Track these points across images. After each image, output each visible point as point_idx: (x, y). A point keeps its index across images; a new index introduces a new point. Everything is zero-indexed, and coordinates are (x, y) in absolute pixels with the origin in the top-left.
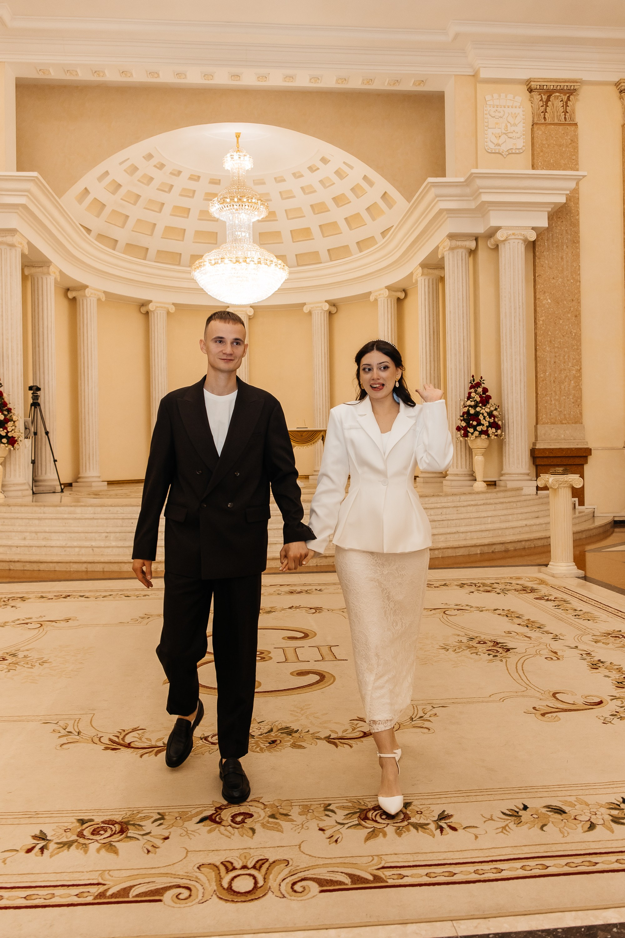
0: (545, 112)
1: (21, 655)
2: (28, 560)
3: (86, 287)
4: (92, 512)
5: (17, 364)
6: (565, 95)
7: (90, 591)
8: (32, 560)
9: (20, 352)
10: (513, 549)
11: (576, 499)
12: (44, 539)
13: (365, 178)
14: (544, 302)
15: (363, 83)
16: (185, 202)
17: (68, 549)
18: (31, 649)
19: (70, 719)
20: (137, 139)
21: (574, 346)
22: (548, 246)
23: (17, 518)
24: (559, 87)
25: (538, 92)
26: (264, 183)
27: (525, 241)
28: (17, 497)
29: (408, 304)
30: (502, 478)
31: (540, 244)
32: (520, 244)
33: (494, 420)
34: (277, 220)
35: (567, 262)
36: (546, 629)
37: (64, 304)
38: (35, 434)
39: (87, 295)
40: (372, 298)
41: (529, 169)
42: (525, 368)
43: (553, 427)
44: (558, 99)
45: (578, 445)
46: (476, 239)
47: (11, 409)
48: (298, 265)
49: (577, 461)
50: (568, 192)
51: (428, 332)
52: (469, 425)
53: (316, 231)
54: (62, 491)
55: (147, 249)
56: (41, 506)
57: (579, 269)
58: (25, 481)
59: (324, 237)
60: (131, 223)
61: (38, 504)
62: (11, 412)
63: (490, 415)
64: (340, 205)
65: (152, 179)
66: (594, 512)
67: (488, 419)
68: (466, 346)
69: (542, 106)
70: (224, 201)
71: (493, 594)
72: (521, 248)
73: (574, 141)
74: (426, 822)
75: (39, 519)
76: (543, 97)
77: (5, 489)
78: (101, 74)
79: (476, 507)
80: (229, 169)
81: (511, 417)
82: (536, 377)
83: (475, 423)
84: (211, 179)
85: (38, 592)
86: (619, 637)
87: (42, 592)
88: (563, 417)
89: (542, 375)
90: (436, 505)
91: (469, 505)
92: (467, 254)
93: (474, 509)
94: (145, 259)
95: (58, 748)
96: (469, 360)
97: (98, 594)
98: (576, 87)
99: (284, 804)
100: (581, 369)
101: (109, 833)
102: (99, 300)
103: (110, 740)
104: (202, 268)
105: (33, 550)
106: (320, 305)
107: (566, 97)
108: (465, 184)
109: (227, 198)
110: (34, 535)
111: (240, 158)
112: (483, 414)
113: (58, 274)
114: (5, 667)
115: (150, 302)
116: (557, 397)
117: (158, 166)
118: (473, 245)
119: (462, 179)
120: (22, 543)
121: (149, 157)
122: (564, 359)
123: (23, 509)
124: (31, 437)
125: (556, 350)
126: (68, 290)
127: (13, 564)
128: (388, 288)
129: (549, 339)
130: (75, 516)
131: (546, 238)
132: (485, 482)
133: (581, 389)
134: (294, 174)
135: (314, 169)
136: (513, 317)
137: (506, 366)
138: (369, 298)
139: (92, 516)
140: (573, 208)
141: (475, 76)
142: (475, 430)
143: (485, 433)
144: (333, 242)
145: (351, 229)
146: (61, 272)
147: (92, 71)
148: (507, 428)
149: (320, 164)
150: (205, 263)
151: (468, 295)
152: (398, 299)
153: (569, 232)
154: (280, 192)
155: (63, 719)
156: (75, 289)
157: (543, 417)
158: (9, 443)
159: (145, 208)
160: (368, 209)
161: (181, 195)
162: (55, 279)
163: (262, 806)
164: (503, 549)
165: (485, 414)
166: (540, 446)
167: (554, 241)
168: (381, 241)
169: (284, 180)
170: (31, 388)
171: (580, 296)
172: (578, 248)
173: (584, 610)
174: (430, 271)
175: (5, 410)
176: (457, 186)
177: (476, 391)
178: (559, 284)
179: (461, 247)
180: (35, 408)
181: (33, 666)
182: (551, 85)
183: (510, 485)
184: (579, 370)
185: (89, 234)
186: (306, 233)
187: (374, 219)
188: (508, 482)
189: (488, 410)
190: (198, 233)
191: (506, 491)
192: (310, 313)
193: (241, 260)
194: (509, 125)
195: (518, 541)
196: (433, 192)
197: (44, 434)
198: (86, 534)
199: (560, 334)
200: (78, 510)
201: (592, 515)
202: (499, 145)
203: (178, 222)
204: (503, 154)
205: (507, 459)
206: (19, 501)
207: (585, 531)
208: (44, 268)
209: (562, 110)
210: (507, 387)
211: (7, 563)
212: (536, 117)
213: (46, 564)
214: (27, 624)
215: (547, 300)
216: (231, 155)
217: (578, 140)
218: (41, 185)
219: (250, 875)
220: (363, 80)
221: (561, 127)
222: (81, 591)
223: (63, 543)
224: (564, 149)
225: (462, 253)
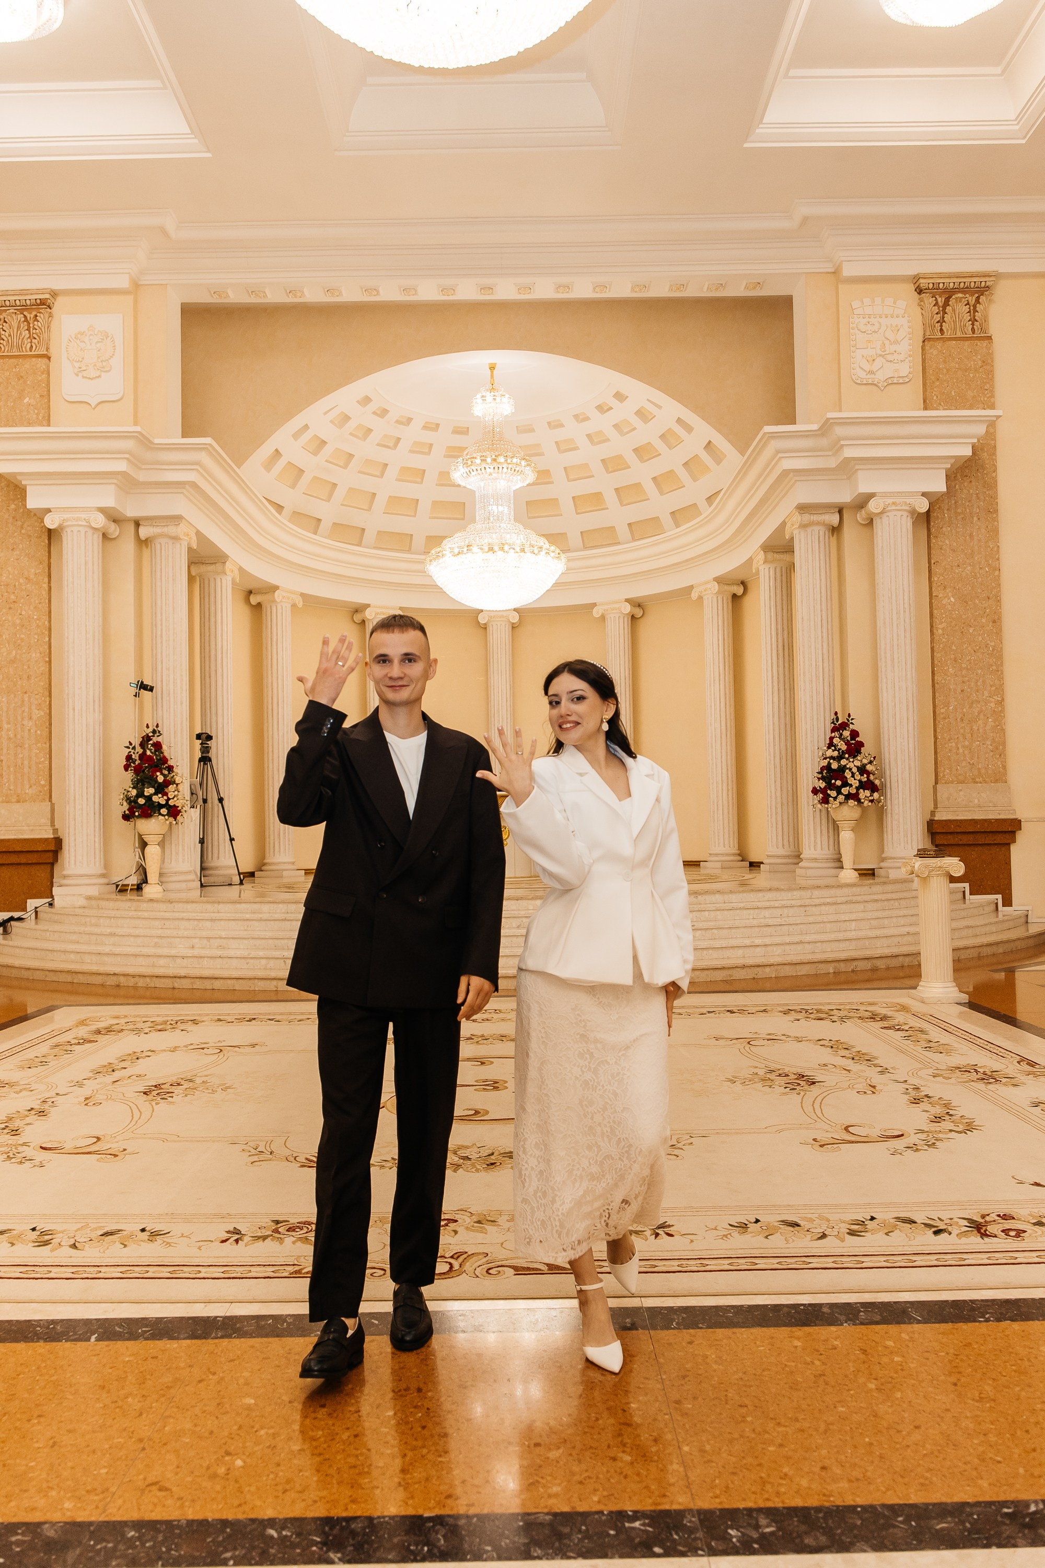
0: (942, 321)
1: (198, 1081)
2: (198, 975)
3: (276, 588)
4: (283, 911)
5: (182, 703)
6: (972, 295)
7: (282, 1014)
8: (204, 976)
9: (186, 687)
10: (884, 967)
11: (999, 897)
12: (220, 947)
13: (679, 421)
14: (944, 602)
15: (671, 290)
16: (418, 461)
17: (251, 961)
18: (210, 1075)
19: (261, 1141)
20: (348, 379)
21: (992, 666)
22: (950, 518)
23: (182, 919)
24: (962, 285)
25: (930, 293)
26: (533, 430)
27: (913, 512)
28: (180, 891)
29: (748, 603)
30: (883, 865)
31: (938, 516)
32: (904, 518)
33: (868, 777)
34: (552, 483)
35: (979, 541)
36: (876, 1062)
37: (244, 613)
38: (205, 801)
39: (278, 600)
40: (694, 595)
41: (919, 409)
42: (915, 700)
43: (960, 788)
44: (960, 302)
45: (999, 814)
46: (840, 512)
47: (173, 767)
48: (585, 548)
49: (999, 839)
50: (975, 441)
51: (774, 646)
52: (830, 786)
53: (610, 497)
54: (241, 883)
55: (363, 530)
56: (214, 902)
57: (998, 551)
58: (191, 869)
59: (622, 505)
60: (340, 493)
61: (210, 899)
62: (173, 771)
63: (862, 770)
64: (645, 458)
65: (369, 431)
66: (1027, 916)
67: (858, 776)
68: (826, 670)
69: (937, 314)
70: (472, 462)
71: (826, 1023)
72: (907, 523)
73: (987, 364)
74: (643, 1229)
75: (212, 920)
76: (939, 300)
77: (163, 879)
78: (299, 294)
79: (834, 907)
80: (480, 415)
81: (894, 774)
82: (934, 712)
83: (839, 783)
84: (454, 427)
85: (214, 1015)
86: (969, 1072)
87: (219, 1015)
88: (976, 772)
89: (943, 710)
90: (772, 904)
91: (824, 904)
92: (827, 533)
93: (832, 909)
94: (359, 544)
95: (249, 1164)
96: (831, 689)
97: (293, 1017)
98: (988, 284)
99: (493, 1213)
100: (1003, 700)
101: (305, 1230)
102: (294, 606)
103: (307, 1159)
104: (441, 560)
105: (205, 961)
106: (617, 606)
107: (974, 298)
108: (820, 432)
109: (476, 458)
110: (205, 941)
111: (495, 399)
112: (850, 769)
113: (236, 572)
114: (181, 1092)
115: (368, 606)
116: (967, 743)
117: (379, 412)
118: (834, 519)
119: (815, 427)
120: (190, 952)
121: (366, 400)
122: (977, 685)
123: (190, 907)
124: (199, 806)
125: (964, 672)
126: (250, 592)
127: (178, 980)
128: (719, 580)
129: (952, 656)
130: (261, 916)
131: (946, 507)
132: (855, 870)
133: (1003, 730)
134: (576, 417)
135: (605, 408)
136: (895, 626)
137: (886, 697)
138: (690, 594)
139: (282, 916)
140: (987, 462)
141: (836, 272)
142: (839, 793)
143: (855, 797)
144: (635, 512)
145: (662, 493)
146: (241, 569)
147: (286, 290)
148: (888, 790)
149: (614, 403)
150: (444, 552)
151: (829, 593)
152: (734, 596)
153: (982, 497)
154: (556, 443)
155: (254, 1141)
156: (260, 592)
157: (945, 772)
158: (169, 814)
159: (360, 472)
160: (686, 464)
161: (411, 451)
162: (233, 580)
163: (469, 1215)
164: (869, 968)
165: (855, 770)
166: (941, 816)
167: (959, 511)
168: (706, 510)
169: (562, 426)
170: (199, 737)
171: (1000, 591)
172: (996, 520)
173: (942, 1042)
174: (777, 556)
175: (165, 769)
176: (807, 436)
177: (841, 735)
178: (967, 574)
179: (818, 523)
180: (205, 764)
181: (214, 1092)
182: (951, 283)
183: (893, 874)
184: (1001, 702)
185: (280, 513)
186: (595, 500)
187: (695, 479)
188: (890, 871)
189: (858, 763)
190: (436, 504)
191: (885, 883)
192: (603, 618)
193: (496, 548)
194: (887, 342)
195: (892, 956)
196: (774, 445)
197: (216, 801)
198: (276, 942)
199: (969, 648)
200: (265, 908)
201: (1023, 920)
202: (871, 372)
203: (409, 490)
204: (880, 385)
205: (890, 837)
206: (183, 896)
207: (1002, 942)
208: (217, 565)
209: (967, 317)
210: (889, 729)
211: (170, 979)
212: (928, 330)
213: (222, 981)
214: (203, 1049)
215: (949, 599)
216: (483, 396)
217: (992, 361)
218: (215, 454)
219: (446, 1262)
220: (671, 286)
221: (967, 343)
222: (269, 1014)
223: (245, 953)
224: (971, 375)
225: (819, 532)
